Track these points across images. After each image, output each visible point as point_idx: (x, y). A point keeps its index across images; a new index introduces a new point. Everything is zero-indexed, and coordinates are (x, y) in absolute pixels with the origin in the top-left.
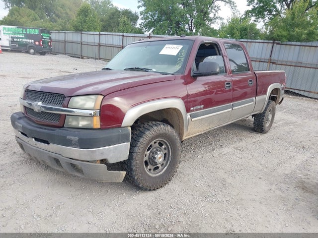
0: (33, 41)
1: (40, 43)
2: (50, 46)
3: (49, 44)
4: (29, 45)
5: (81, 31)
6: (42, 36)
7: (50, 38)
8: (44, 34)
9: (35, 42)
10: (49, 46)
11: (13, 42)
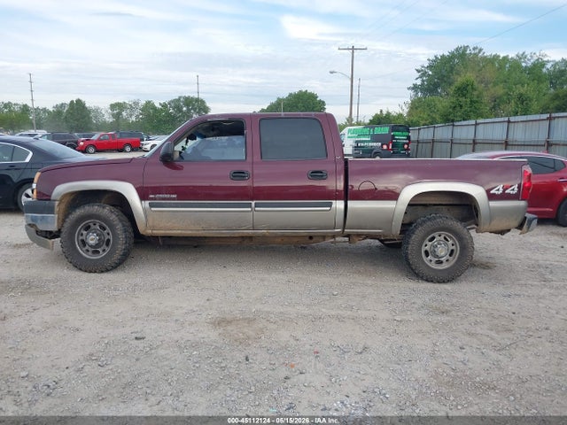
0: (380, 144)
1: (388, 147)
2: (408, 149)
3: (406, 146)
4: (375, 151)
5: (453, 121)
6: (394, 136)
7: (409, 138)
8: (397, 133)
9: (382, 145)
10: (406, 150)
11: (356, 148)
